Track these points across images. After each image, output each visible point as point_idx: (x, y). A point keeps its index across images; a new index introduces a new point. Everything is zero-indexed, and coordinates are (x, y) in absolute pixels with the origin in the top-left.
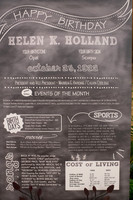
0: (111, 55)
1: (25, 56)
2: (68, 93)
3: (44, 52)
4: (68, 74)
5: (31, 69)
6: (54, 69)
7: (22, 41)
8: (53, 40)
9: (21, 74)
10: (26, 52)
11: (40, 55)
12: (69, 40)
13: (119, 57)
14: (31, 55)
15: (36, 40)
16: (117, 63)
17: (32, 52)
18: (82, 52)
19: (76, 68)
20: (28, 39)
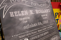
0: (50, 16)
1: (21, 21)
2: (42, 35)
3: (29, 18)
4: (41, 26)
5: (25, 28)
6: (35, 25)
7: (18, 14)
8: (31, 12)
9: (21, 32)
10: (21, 19)
11: (28, 20)
14: (24, 20)
15: (24, 13)
16: (52, 19)
20: (20, 13)
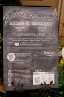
0: (50, 30)
1: (16, 29)
2: (34, 44)
3: (24, 28)
4: (34, 37)
5: (19, 35)
6: (28, 35)
7: (15, 23)
8: (27, 23)
9: (14, 37)
10: (17, 28)
11: (22, 29)
12: (34, 24)
13: (53, 30)
14: (19, 29)
15: (21, 23)
16: (52, 33)
17: (19, 28)
18: (39, 28)
19: (36, 34)
20: (17, 23)
